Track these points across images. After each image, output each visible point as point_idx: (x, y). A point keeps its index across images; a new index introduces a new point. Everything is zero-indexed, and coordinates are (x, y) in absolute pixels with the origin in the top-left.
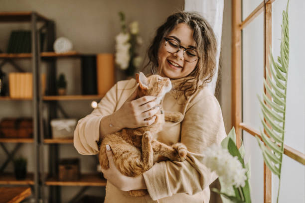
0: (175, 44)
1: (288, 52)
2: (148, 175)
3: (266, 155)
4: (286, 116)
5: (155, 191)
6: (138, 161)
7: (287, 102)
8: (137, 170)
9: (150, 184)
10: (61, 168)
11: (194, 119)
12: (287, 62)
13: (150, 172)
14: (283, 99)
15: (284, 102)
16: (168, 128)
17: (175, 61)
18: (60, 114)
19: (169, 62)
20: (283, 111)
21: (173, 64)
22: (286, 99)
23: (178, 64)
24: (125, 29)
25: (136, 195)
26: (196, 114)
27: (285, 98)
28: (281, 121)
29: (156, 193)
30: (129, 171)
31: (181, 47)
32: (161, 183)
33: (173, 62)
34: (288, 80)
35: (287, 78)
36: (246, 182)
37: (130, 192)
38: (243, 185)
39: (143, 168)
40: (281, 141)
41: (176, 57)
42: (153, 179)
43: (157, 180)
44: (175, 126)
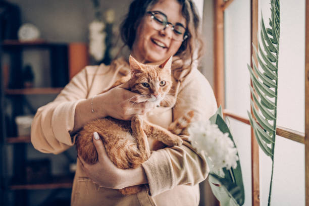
0: (160, 20)
1: (279, 22)
2: (149, 166)
3: (258, 133)
4: (278, 90)
5: (157, 183)
6: (135, 149)
7: (278, 75)
8: (135, 159)
9: (152, 175)
10: (29, 169)
11: (188, 102)
12: (278, 32)
13: (150, 161)
14: (274, 72)
15: (275, 75)
16: (160, 114)
17: (161, 39)
18: (26, 110)
19: (153, 41)
20: (275, 85)
21: (159, 43)
22: (278, 72)
23: (164, 43)
24: (99, 17)
25: (129, 193)
26: (189, 96)
27: (276, 71)
28: (273, 96)
29: (158, 186)
30: (127, 162)
31: (169, 23)
32: (164, 172)
33: (159, 41)
34: (280, 52)
35: (278, 50)
36: (238, 162)
37: (123, 191)
38: (235, 166)
39: (141, 158)
40: (274, 117)
41: (164, 35)
42: (155, 170)
43: (160, 170)
44: (167, 111)
